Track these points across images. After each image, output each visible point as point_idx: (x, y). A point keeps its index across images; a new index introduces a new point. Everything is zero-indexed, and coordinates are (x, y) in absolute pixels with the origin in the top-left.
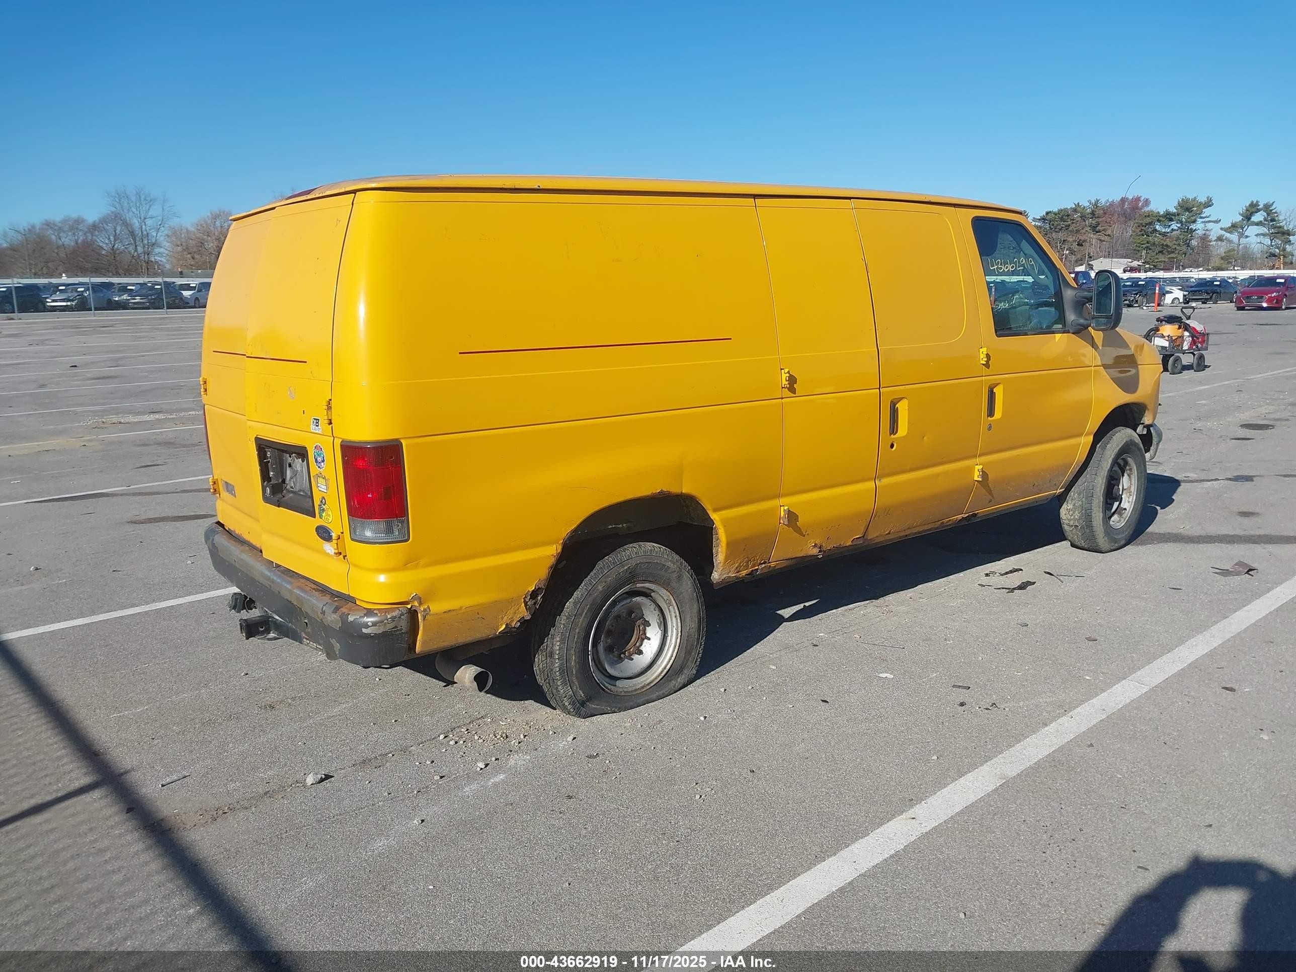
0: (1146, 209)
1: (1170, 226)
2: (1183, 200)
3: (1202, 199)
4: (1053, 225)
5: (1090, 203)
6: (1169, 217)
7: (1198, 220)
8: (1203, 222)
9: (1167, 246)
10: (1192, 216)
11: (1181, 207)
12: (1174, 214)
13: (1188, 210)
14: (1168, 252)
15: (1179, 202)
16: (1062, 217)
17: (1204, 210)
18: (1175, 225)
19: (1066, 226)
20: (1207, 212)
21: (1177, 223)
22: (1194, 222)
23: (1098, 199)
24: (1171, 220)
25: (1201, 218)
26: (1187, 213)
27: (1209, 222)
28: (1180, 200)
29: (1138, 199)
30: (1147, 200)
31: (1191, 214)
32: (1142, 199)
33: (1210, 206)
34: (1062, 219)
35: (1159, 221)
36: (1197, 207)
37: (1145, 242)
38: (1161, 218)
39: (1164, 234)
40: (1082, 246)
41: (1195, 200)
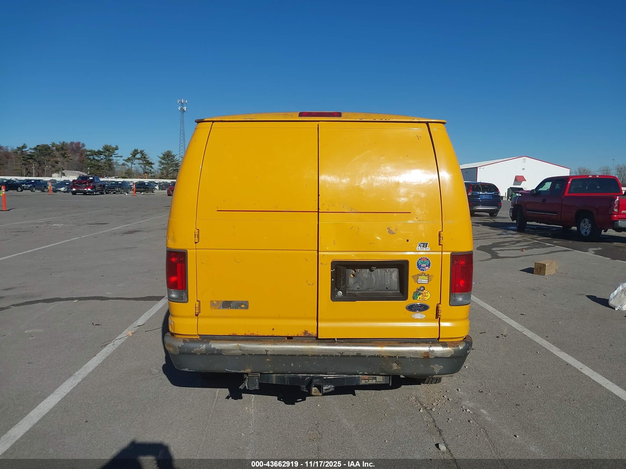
0: (84, 148)
1: (100, 157)
2: (105, 146)
3: (114, 146)
4: (41, 152)
5: (60, 143)
6: (99, 153)
7: (113, 155)
8: (115, 156)
9: (101, 166)
10: (110, 153)
11: (105, 149)
12: (102, 152)
13: (108, 150)
14: (101, 169)
15: (103, 146)
16: (46, 149)
17: (115, 151)
18: (102, 156)
19: (49, 153)
20: (116, 152)
21: (104, 156)
22: (111, 156)
23: (64, 141)
24: (101, 154)
25: (114, 154)
26: (108, 152)
27: (118, 156)
28: (104, 146)
29: (79, 143)
30: (83, 144)
31: (110, 152)
32: (81, 143)
33: (117, 149)
34: (46, 150)
35: (96, 154)
36: (112, 149)
37: (90, 164)
38: (96, 153)
39: (98, 161)
40: (58, 163)
41: (110, 146)
